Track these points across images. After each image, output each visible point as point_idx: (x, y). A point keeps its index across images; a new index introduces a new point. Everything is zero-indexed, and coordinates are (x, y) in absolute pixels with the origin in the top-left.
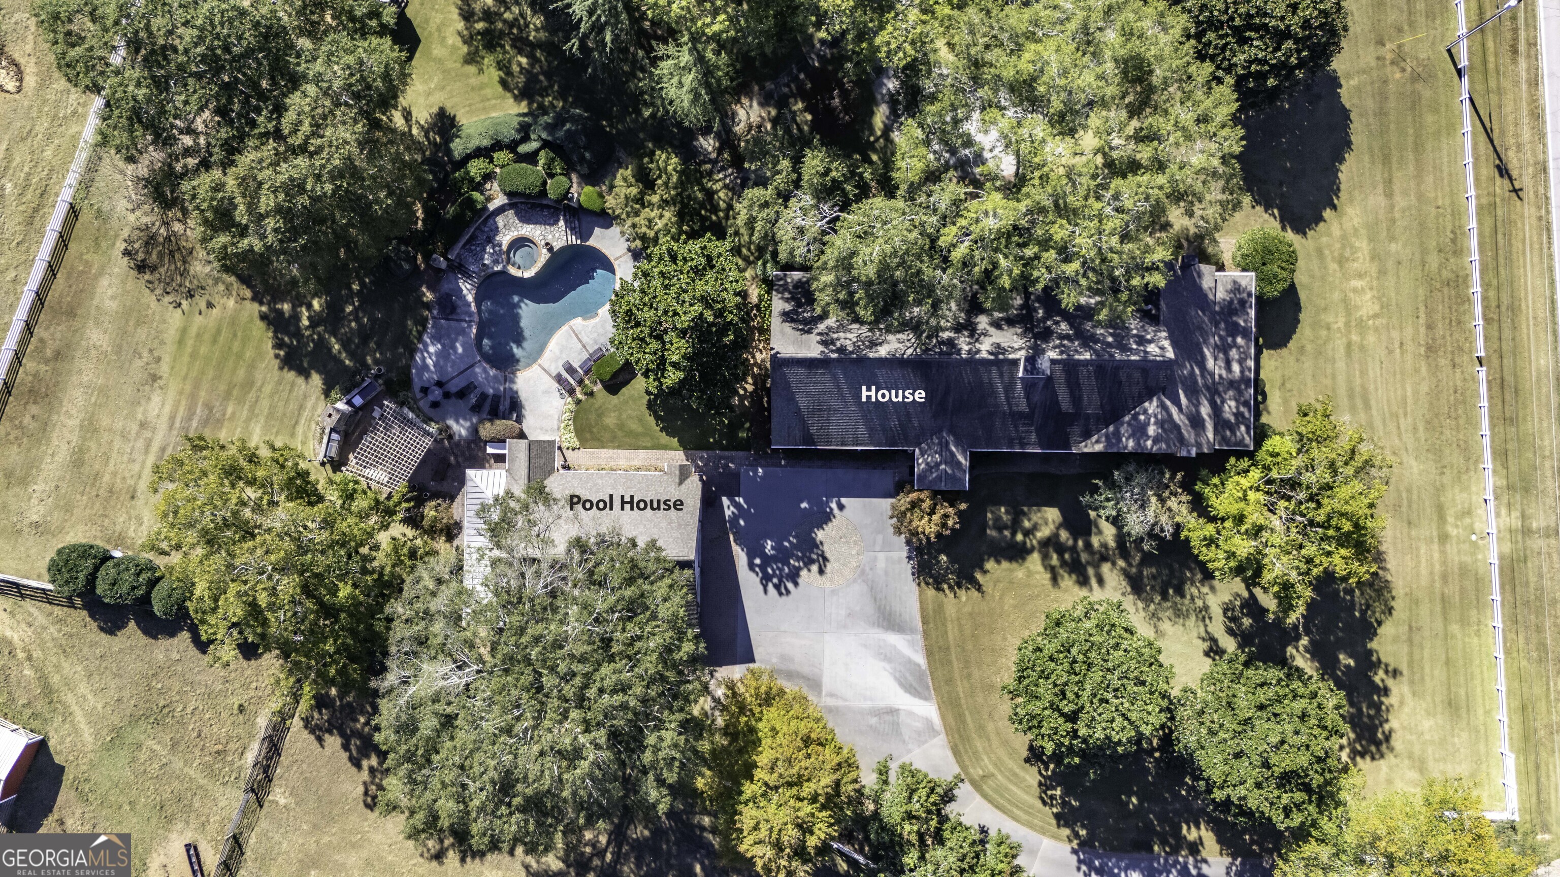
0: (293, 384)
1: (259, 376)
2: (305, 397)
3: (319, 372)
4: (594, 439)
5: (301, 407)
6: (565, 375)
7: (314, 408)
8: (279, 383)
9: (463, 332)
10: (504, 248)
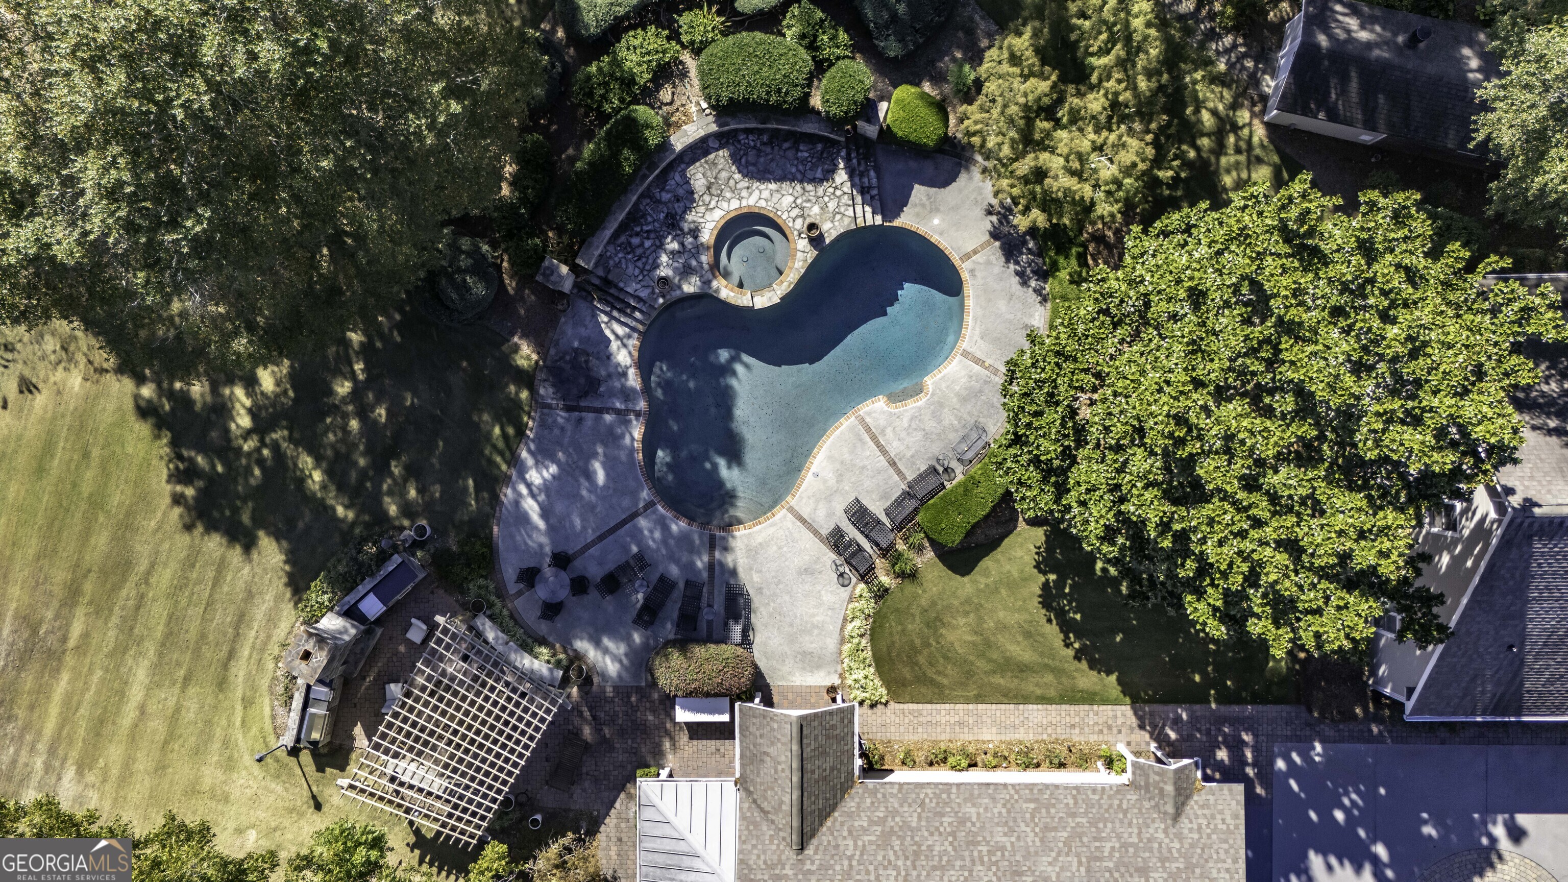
0: (222, 566)
1: (142, 550)
2: (250, 595)
3: (277, 536)
4: (923, 680)
5: (241, 620)
6: (852, 533)
7: (272, 620)
8: (190, 563)
9: (612, 438)
10: (707, 236)
